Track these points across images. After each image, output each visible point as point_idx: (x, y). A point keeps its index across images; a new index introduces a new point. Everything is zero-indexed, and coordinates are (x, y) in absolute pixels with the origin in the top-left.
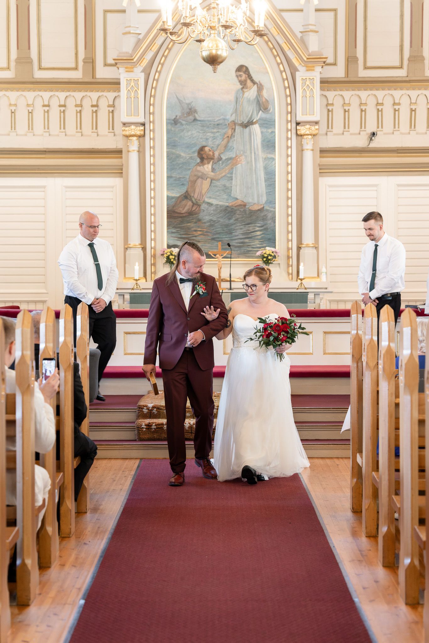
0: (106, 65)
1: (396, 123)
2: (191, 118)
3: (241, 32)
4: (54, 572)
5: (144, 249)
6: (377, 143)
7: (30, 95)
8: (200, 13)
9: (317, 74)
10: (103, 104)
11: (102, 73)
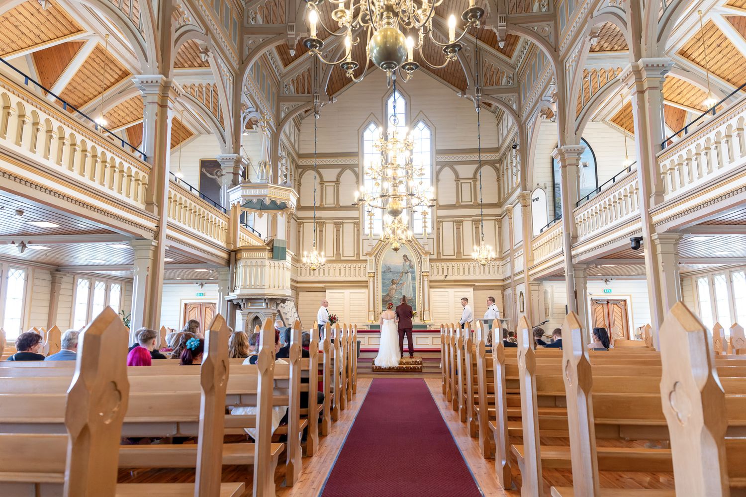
0: (363, 255)
1: (453, 273)
2: (389, 271)
3: (404, 241)
4: (345, 411)
5: (375, 312)
6: (447, 278)
7: (340, 265)
8: (392, 236)
9: (428, 257)
10: (362, 267)
11: (362, 258)
